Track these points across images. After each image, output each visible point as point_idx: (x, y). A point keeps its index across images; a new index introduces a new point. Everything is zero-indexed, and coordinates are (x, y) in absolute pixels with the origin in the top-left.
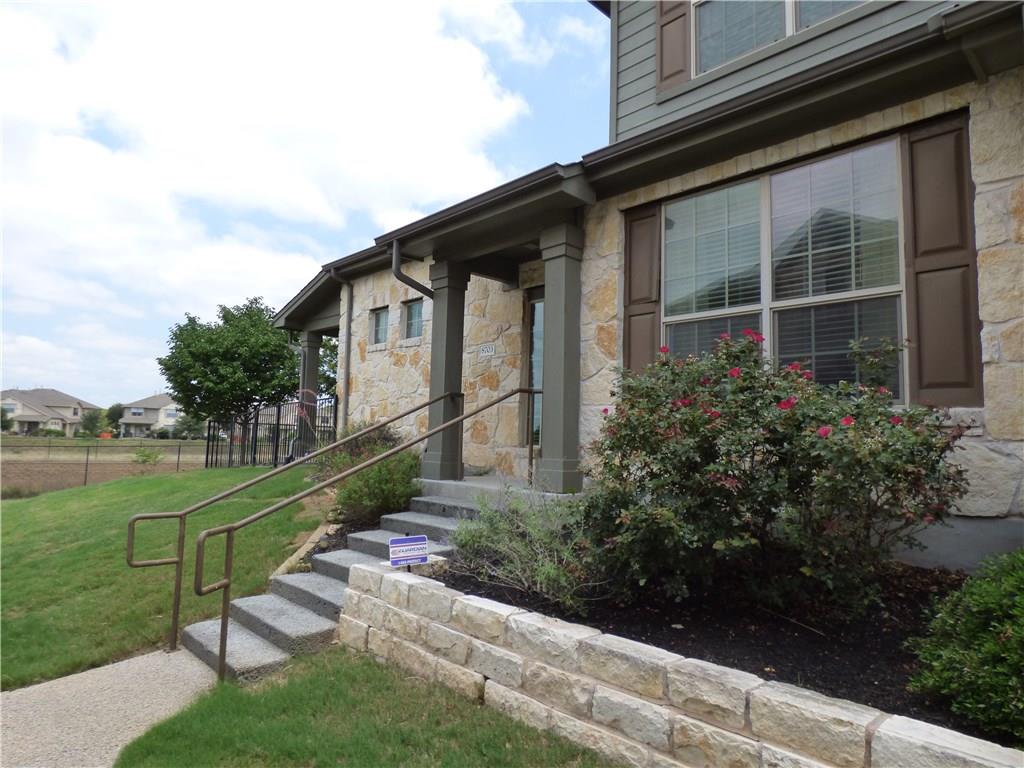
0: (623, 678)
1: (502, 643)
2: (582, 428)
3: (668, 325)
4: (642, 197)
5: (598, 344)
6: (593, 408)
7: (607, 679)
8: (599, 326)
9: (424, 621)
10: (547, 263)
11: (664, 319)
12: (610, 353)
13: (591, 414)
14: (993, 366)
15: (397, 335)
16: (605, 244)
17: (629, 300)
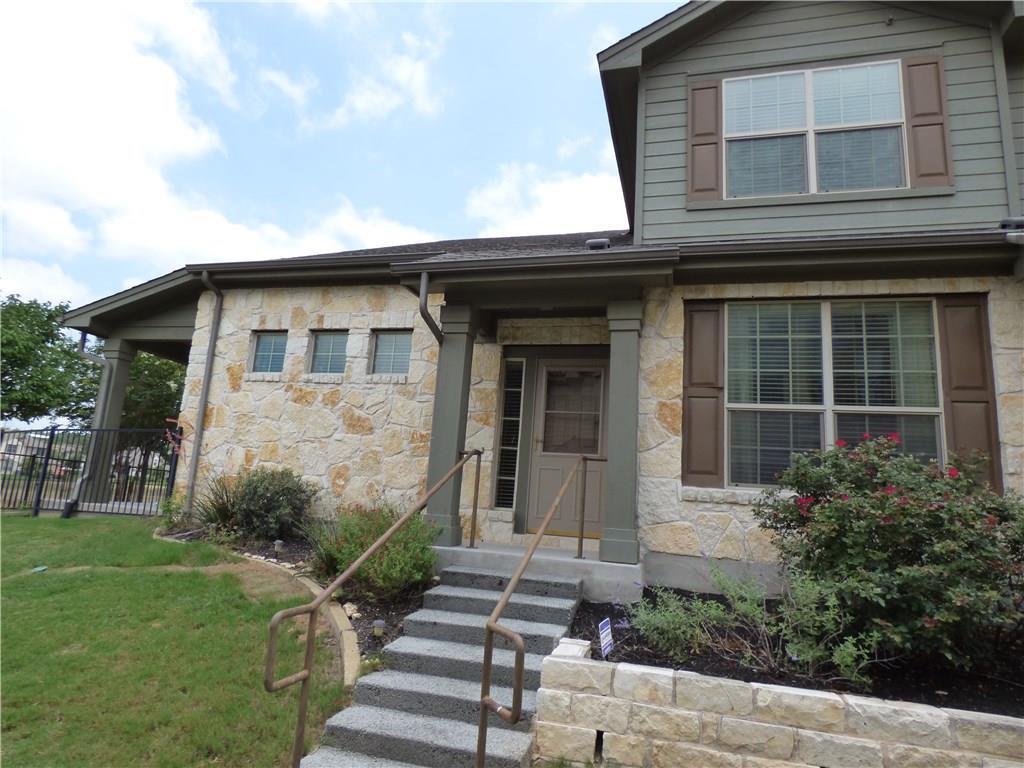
0: (1011, 747)
1: (842, 730)
2: (640, 499)
3: (732, 412)
4: (710, 292)
5: (659, 419)
6: (654, 480)
7: (992, 751)
8: (660, 402)
9: (709, 717)
10: (613, 334)
11: (727, 405)
12: (673, 429)
13: (652, 485)
14: (1016, 476)
15: (302, 367)
16: (669, 327)
17: (689, 382)
